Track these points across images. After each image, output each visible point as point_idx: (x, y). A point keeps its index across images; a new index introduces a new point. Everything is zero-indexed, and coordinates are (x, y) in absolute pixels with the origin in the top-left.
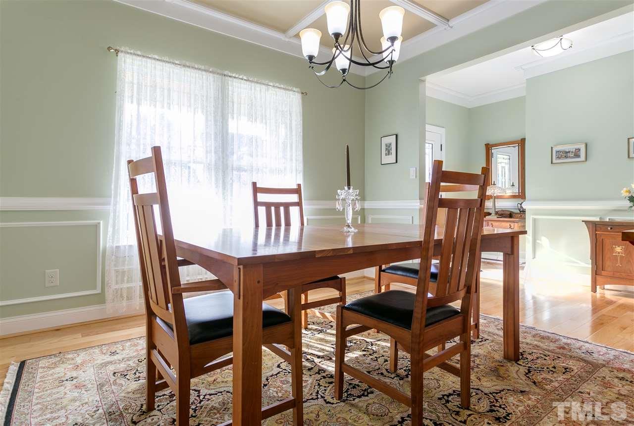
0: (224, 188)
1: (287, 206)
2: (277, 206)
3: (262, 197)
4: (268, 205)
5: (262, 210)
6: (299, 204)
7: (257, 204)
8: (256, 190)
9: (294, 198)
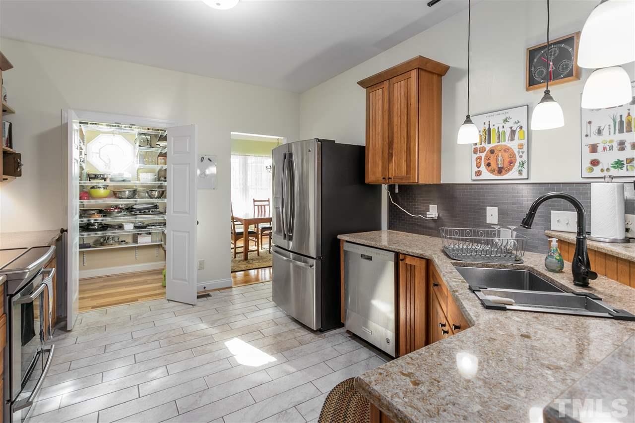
0: (246, 198)
1: (264, 206)
2: (261, 206)
3: (256, 203)
4: (258, 206)
5: (256, 207)
6: (269, 205)
7: (254, 205)
8: (254, 201)
9: (267, 203)
